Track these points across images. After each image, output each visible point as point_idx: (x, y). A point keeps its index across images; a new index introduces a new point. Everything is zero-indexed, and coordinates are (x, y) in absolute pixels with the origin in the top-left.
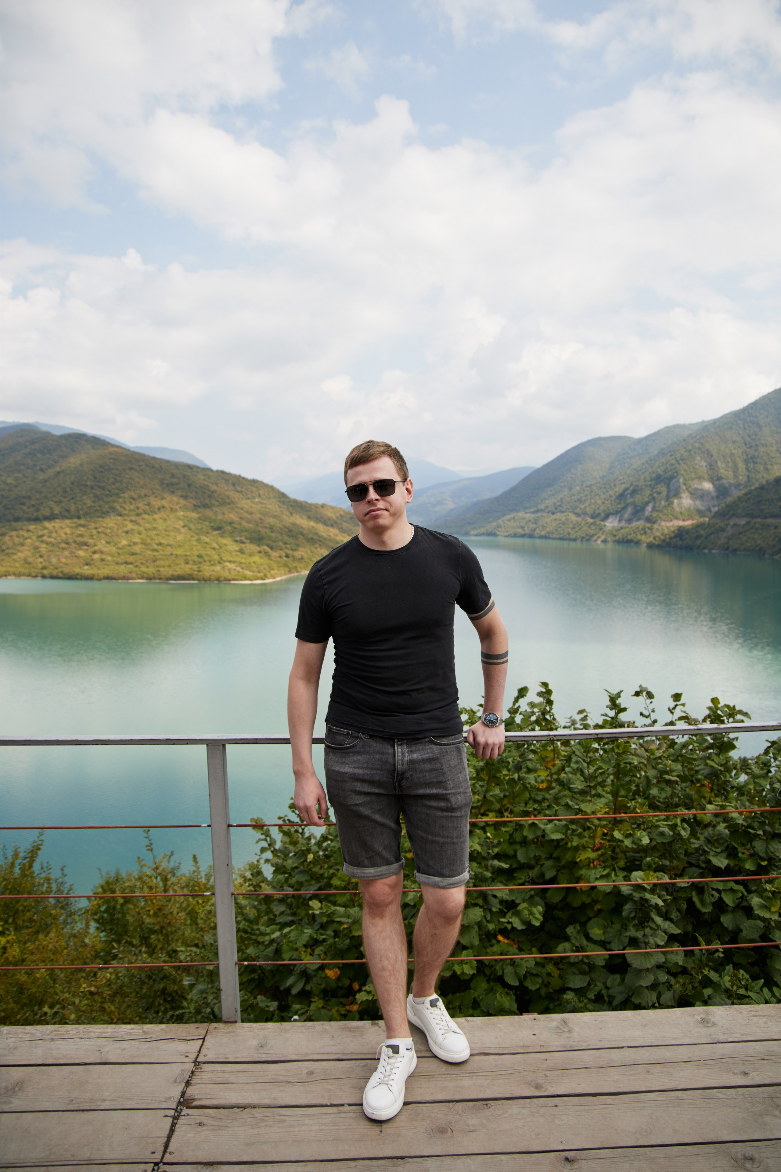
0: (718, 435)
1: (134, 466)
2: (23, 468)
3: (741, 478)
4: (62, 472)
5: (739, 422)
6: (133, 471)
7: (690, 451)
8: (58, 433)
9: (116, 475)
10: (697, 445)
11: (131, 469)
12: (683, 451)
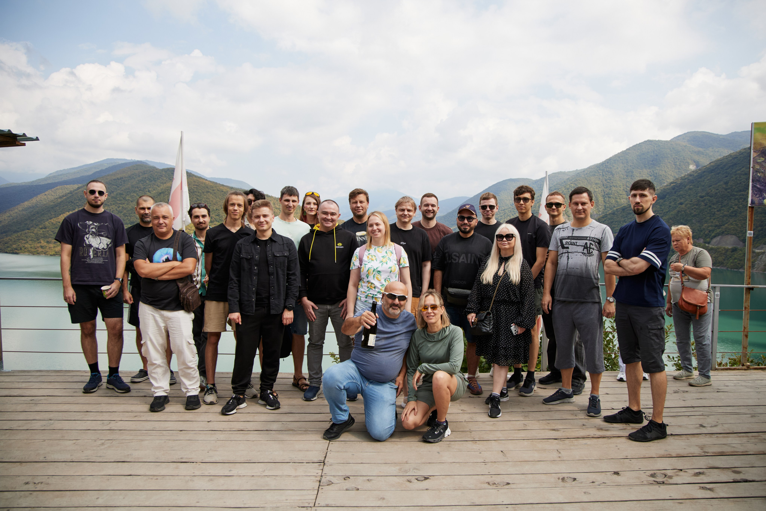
0: (586, 179)
1: (210, 190)
2: (137, 189)
3: (600, 207)
4: (163, 193)
5: (599, 171)
6: (209, 194)
7: (568, 189)
8: (161, 168)
9: (198, 196)
10: (573, 185)
11: (208, 192)
12: (563, 189)
